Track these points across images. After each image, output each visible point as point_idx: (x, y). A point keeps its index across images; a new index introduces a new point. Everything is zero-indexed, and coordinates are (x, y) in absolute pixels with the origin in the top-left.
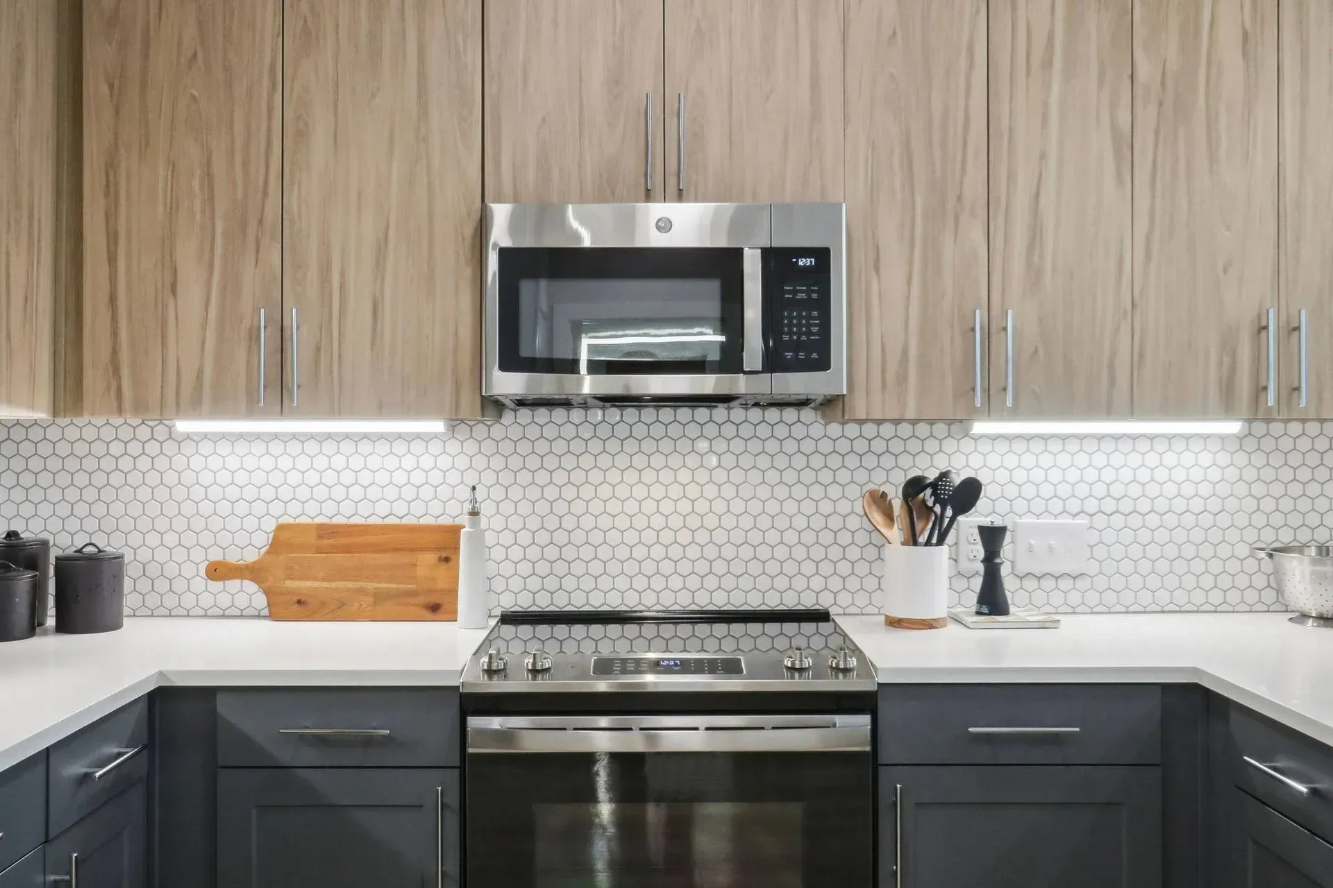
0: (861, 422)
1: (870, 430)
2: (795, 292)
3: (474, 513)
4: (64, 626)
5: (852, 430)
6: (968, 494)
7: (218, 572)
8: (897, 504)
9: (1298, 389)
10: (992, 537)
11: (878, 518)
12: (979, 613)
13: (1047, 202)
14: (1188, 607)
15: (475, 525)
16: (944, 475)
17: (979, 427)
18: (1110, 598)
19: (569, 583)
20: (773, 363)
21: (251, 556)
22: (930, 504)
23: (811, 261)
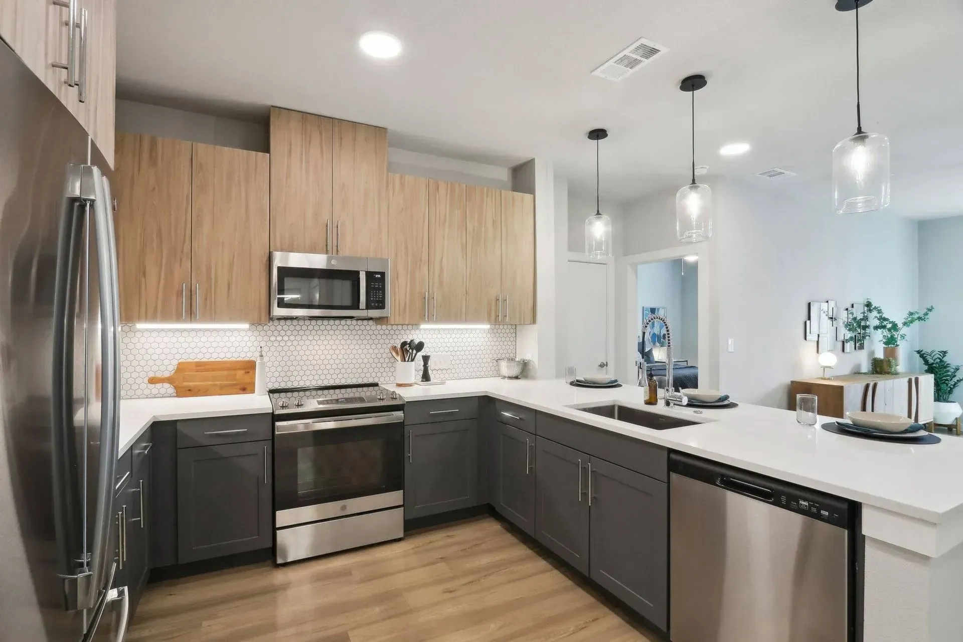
0: (392, 325)
1: (395, 327)
2: (375, 285)
3: (261, 356)
5: (389, 327)
6: (420, 346)
7: (153, 381)
8: (399, 350)
9: (506, 316)
10: (426, 359)
11: (394, 354)
12: (422, 381)
13: (445, 260)
15: (262, 360)
16: (412, 341)
17: (423, 326)
18: (460, 375)
20: (368, 307)
21: (167, 374)
22: (409, 350)
23: (379, 276)
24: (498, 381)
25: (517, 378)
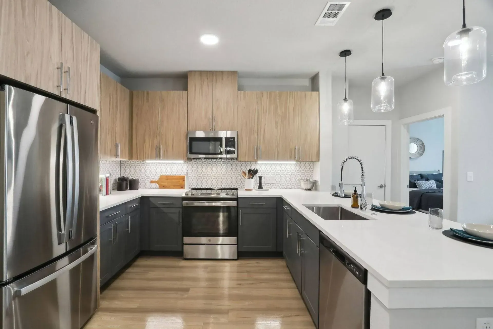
0: (240, 162)
1: (242, 163)
2: (230, 143)
3: (187, 174)
4: (131, 189)
5: (239, 163)
6: (256, 172)
7: (152, 182)
8: (247, 173)
9: (300, 157)
10: (260, 178)
11: (244, 175)
12: (258, 189)
13: (266, 131)
14: (284, 188)
15: (187, 176)
16: (254, 169)
17: (259, 162)
19: (201, 184)
20: (226, 153)
21: (157, 180)
22: (252, 173)
23: (232, 139)
24: (299, 191)
25: (310, 190)
